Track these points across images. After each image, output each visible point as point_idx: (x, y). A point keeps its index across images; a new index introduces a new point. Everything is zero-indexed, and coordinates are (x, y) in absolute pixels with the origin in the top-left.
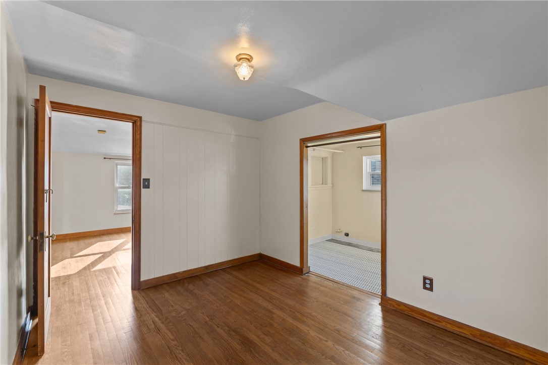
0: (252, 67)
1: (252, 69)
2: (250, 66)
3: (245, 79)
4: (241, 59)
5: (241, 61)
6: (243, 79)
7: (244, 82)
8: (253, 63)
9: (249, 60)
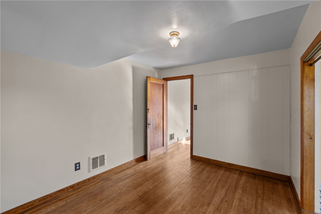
0: (179, 39)
1: (179, 40)
2: (177, 38)
3: (175, 47)
4: (172, 35)
5: (172, 36)
6: (174, 47)
7: (175, 48)
8: (180, 36)
9: (177, 35)
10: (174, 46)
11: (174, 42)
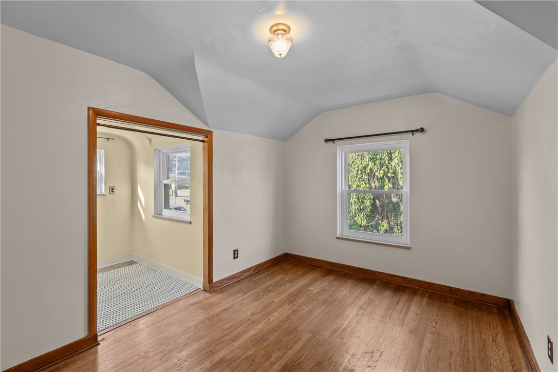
6: (279, 56)
10: (280, 54)
11: (280, 47)
